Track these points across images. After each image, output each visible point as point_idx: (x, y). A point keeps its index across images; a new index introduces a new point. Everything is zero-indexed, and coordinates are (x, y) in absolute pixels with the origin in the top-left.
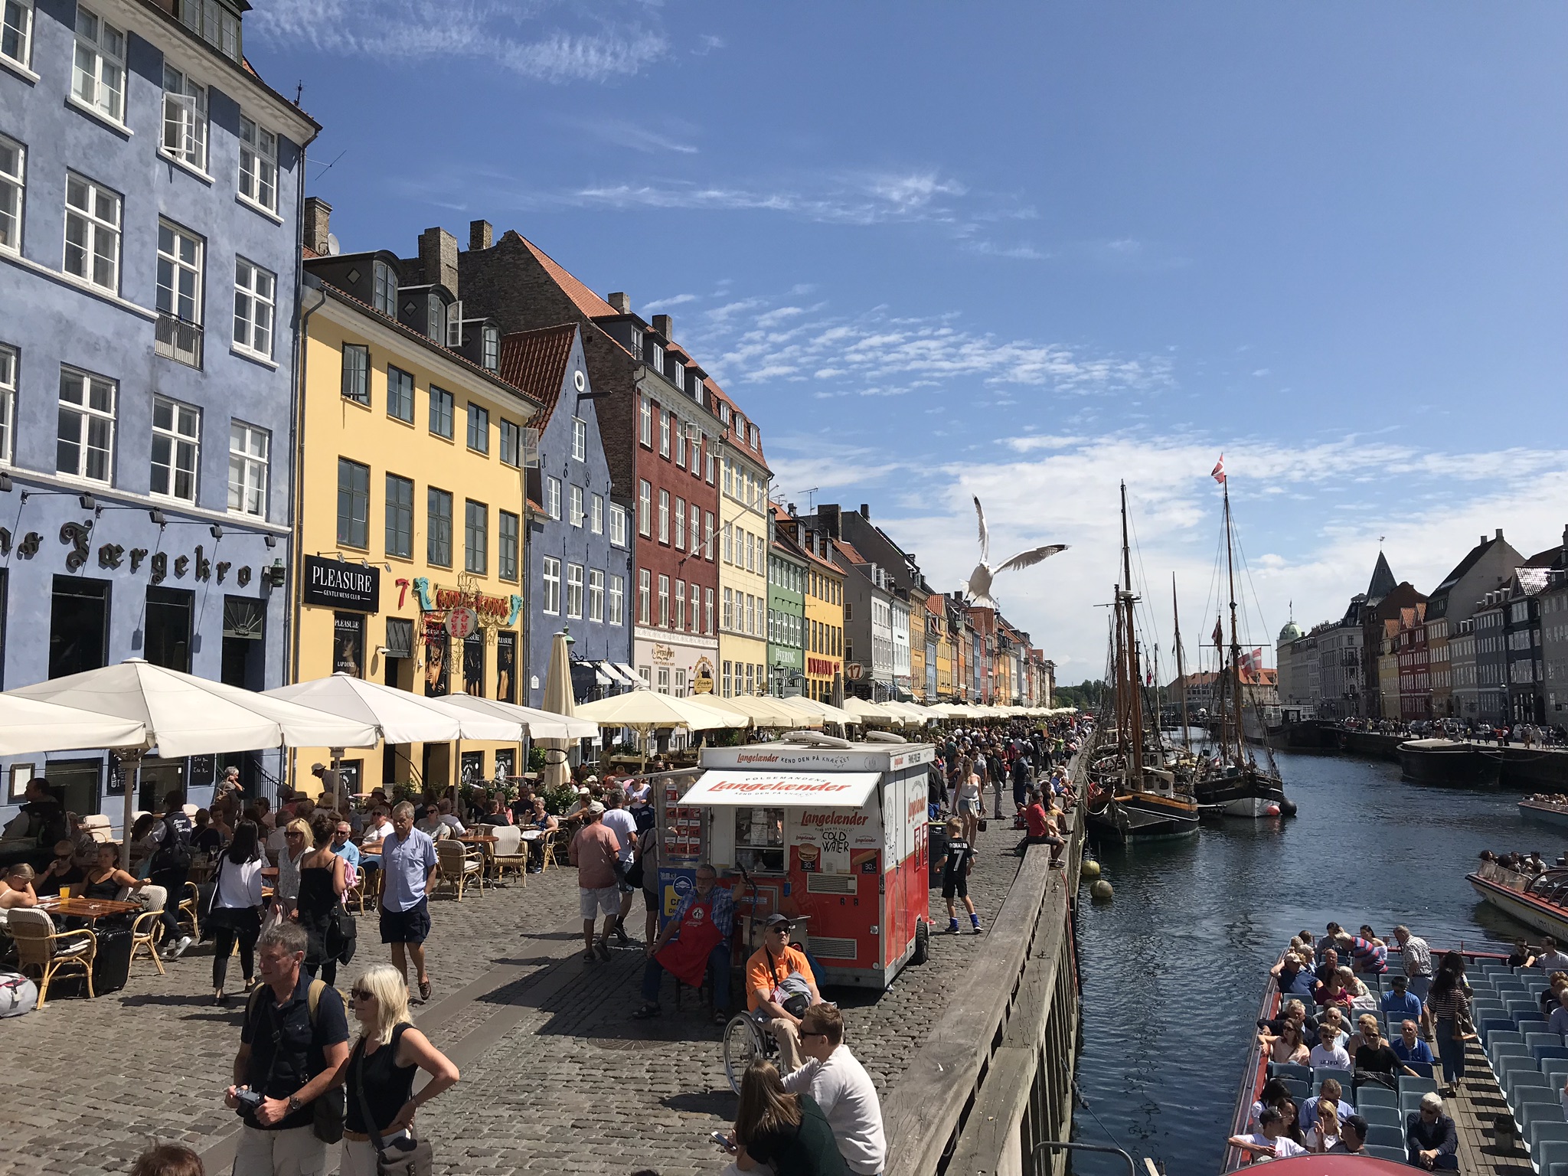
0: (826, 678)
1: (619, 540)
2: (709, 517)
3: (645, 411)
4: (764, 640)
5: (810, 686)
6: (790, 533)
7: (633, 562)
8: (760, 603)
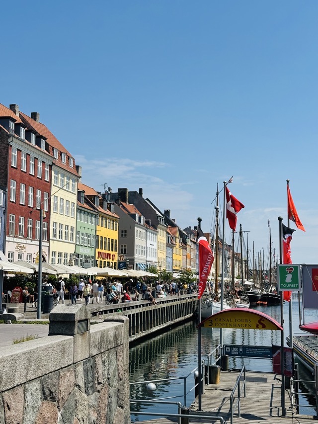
0: (107, 260)
2: (46, 194)
3: (14, 153)
4: (74, 244)
5: (98, 263)
6: (92, 201)
7: (7, 212)
8: (72, 229)
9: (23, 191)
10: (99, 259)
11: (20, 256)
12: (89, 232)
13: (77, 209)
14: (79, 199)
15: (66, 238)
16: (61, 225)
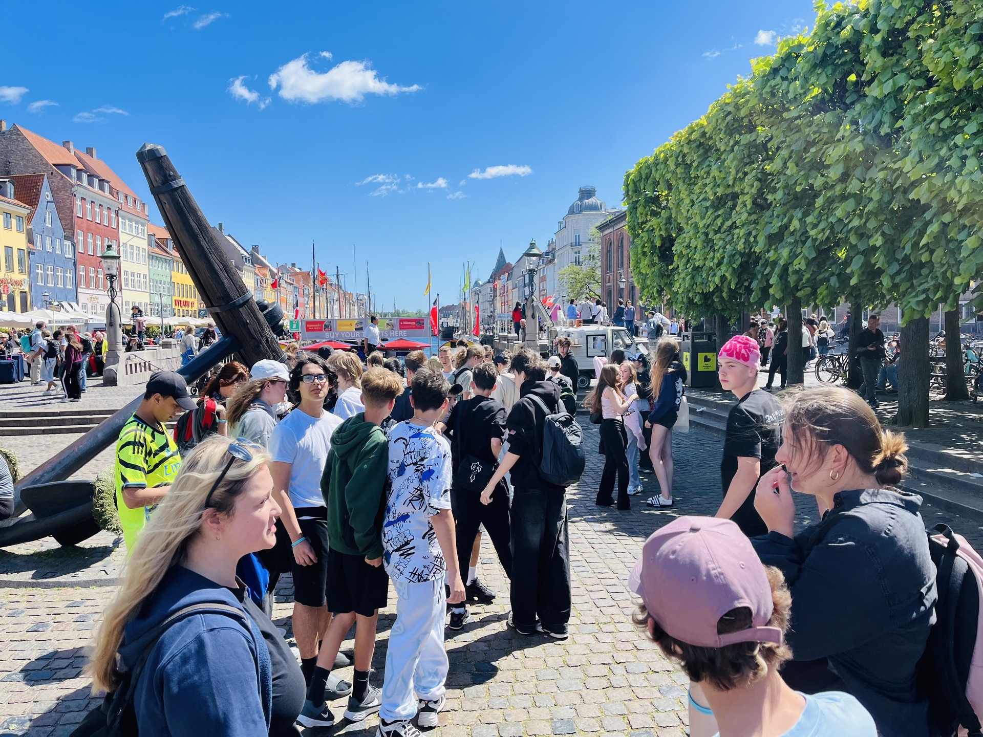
1: (70, 255)
2: (114, 241)
3: (79, 203)
4: (148, 292)
5: (176, 311)
6: (164, 244)
7: (77, 263)
8: (145, 277)
9: (90, 240)
10: (177, 308)
11: (94, 307)
12: (163, 279)
13: (149, 255)
14: (150, 244)
15: (140, 287)
16: (133, 274)
